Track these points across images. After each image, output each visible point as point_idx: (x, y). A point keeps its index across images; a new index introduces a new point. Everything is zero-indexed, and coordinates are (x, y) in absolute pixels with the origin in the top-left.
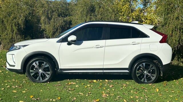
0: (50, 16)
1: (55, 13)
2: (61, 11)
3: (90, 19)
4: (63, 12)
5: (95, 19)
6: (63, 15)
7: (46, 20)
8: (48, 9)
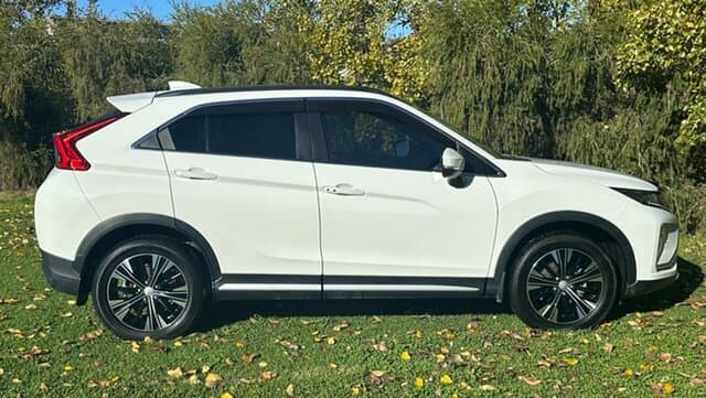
0: (101, 76)
1: (117, 65)
2: (138, 58)
3: (224, 80)
4: (145, 60)
5: (240, 81)
6: (146, 72)
7: (92, 89)
8: (91, 50)
